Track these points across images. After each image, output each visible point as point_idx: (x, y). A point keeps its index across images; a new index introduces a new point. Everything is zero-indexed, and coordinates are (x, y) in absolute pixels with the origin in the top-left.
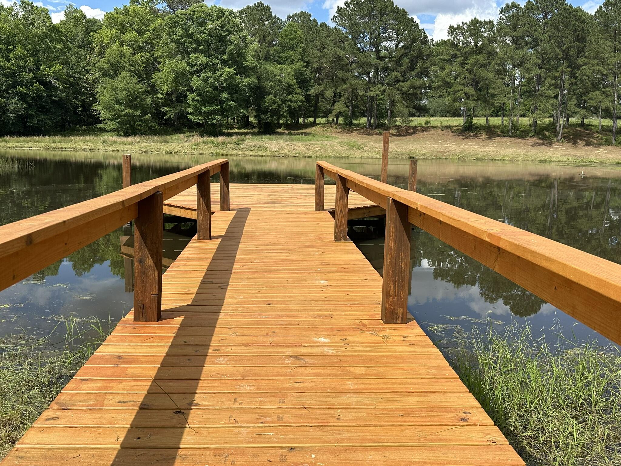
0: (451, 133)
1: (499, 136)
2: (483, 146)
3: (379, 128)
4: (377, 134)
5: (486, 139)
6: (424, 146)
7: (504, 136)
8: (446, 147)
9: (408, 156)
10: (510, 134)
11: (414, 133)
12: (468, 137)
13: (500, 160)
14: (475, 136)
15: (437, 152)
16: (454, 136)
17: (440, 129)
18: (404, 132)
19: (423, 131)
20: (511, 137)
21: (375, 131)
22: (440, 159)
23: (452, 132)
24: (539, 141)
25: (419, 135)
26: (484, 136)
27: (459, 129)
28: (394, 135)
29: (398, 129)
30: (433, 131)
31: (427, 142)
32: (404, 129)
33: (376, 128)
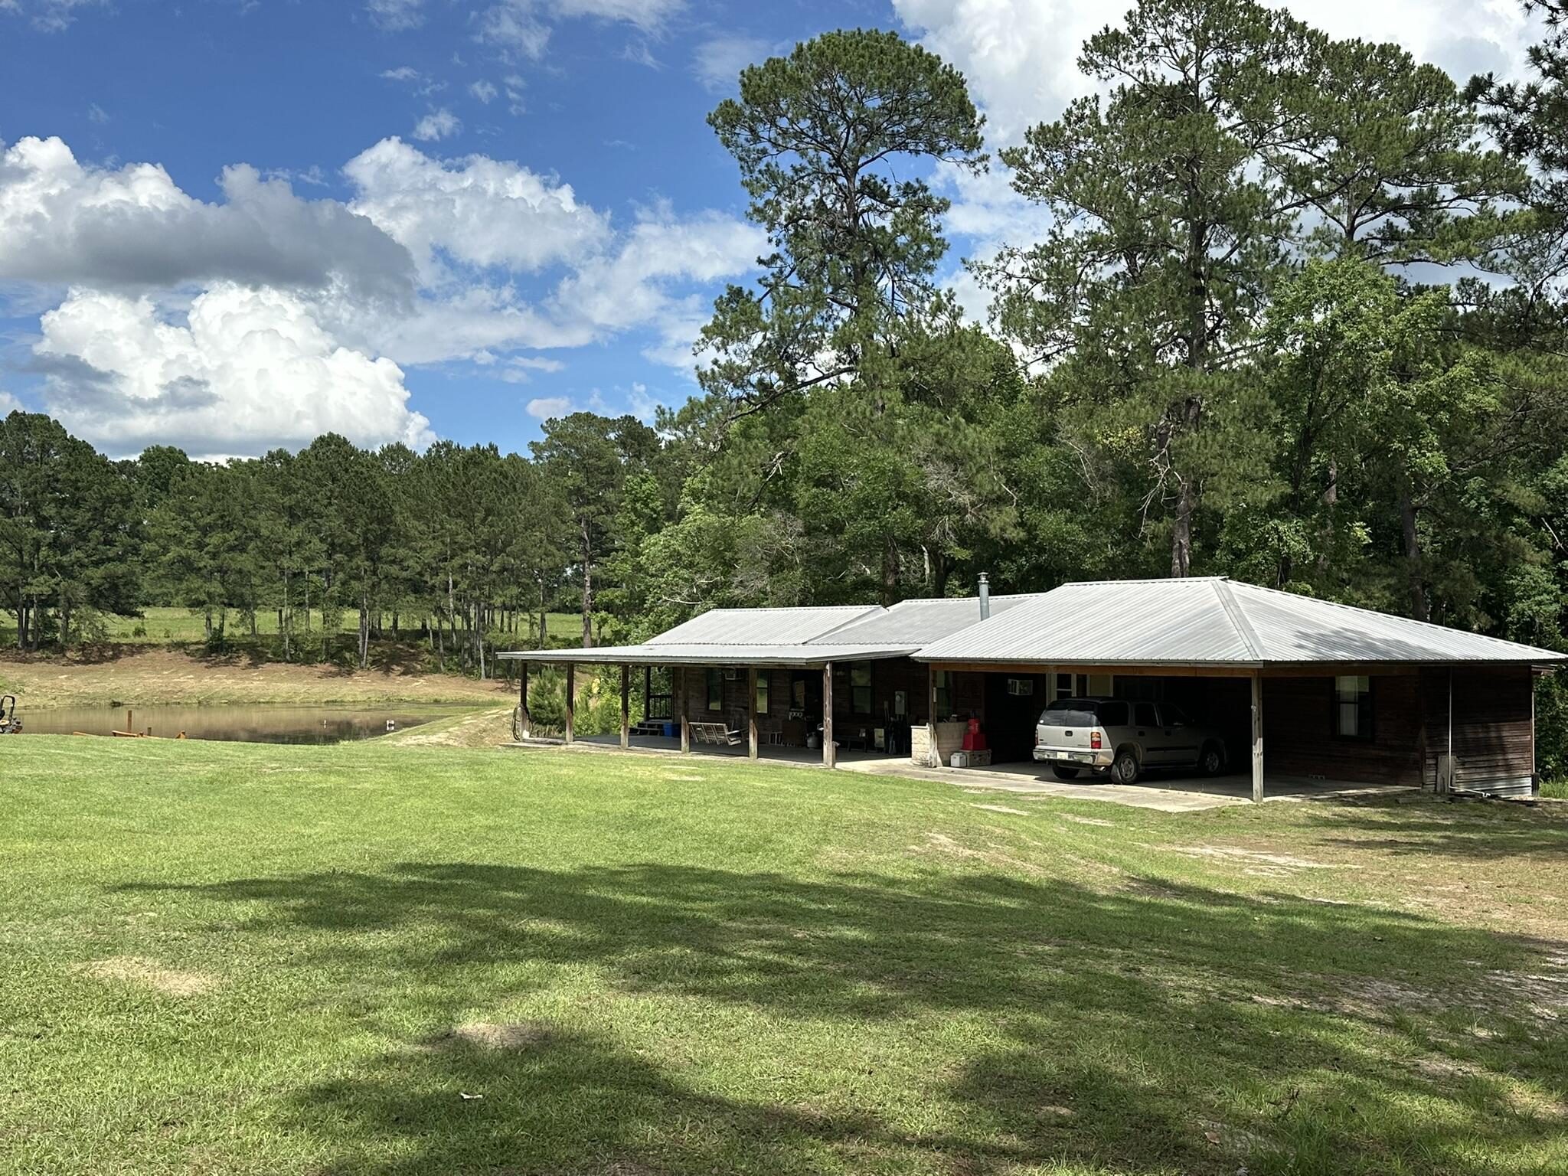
0: (185, 657)
1: (269, 660)
2: (241, 679)
3: (43, 648)
4: (41, 660)
5: (247, 668)
6: (138, 681)
7: (278, 662)
8: (176, 683)
9: (110, 701)
10: (288, 657)
11: (115, 657)
12: (216, 665)
13: (268, 703)
14: (227, 663)
15: (162, 692)
16: (192, 661)
17: (165, 650)
18: (95, 656)
19: (132, 654)
20: (288, 662)
21: (38, 655)
22: (167, 704)
23: (188, 654)
24: (333, 669)
25: (125, 660)
26: (245, 660)
27: (199, 650)
28: (77, 662)
29: (83, 650)
30: (151, 654)
31: (141, 674)
32: (95, 649)
33: (37, 649)
